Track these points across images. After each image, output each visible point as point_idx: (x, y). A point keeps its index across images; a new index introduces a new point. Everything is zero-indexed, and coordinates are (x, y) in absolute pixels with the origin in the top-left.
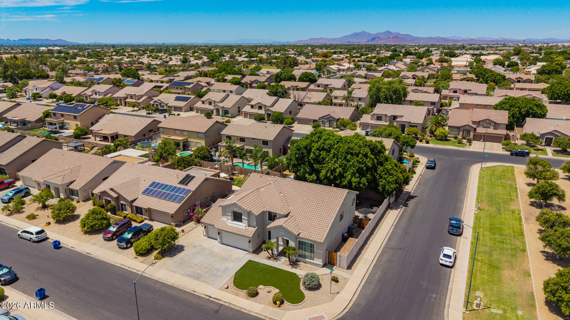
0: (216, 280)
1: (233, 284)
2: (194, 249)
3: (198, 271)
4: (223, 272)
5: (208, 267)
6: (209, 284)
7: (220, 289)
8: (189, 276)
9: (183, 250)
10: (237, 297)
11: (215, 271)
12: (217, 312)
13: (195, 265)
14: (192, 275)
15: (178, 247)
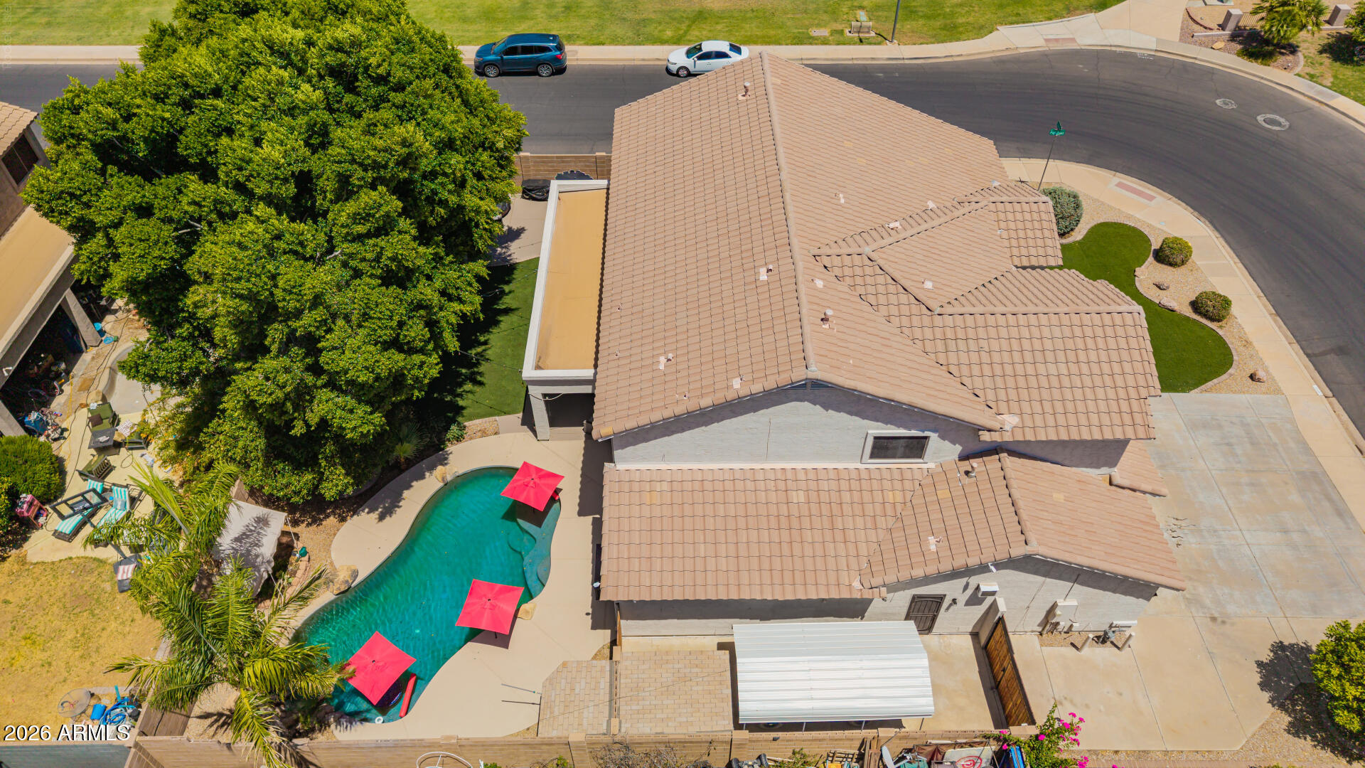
0: (1264, 421)
1: (1231, 371)
2: (1231, 609)
3: (1295, 497)
4: (1220, 427)
5: (1252, 485)
6: (1298, 431)
7: (1278, 391)
8: (1342, 512)
9: (1279, 647)
10: (1252, 338)
11: (1239, 451)
12: (1341, 351)
13: (1286, 531)
14: (1326, 504)
15: (1290, 698)
